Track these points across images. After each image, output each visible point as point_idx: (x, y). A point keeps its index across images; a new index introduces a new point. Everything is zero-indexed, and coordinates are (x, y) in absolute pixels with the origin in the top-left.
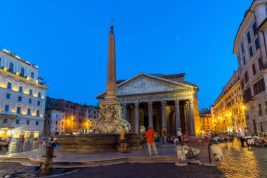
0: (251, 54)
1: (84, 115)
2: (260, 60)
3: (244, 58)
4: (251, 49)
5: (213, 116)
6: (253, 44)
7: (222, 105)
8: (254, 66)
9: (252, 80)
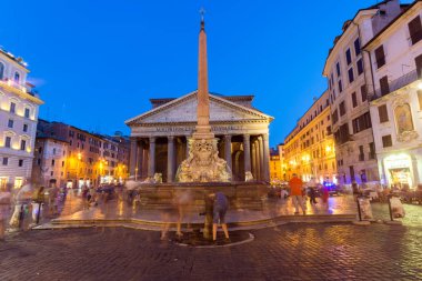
0: (351, 79)
1: (97, 151)
2: (364, 89)
3: (340, 83)
4: (351, 72)
5: (282, 159)
6: (354, 65)
7: (296, 144)
8: (354, 95)
9: (352, 113)
